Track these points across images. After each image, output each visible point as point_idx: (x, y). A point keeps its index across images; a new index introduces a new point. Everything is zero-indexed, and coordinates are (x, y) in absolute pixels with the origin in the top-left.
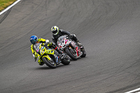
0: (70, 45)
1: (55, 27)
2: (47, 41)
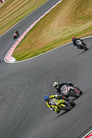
0: (71, 89)
1: (55, 83)
2: (56, 96)
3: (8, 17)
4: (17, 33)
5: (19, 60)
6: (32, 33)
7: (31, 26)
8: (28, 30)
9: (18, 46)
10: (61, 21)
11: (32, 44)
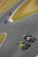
0: (30, 38)
1: (24, 36)
3: (10, 3)
4: (10, 13)
5: (15, 20)
6: (20, 10)
7: (20, 7)
8: (18, 8)
9: (14, 15)
10: (32, 4)
11: (20, 14)
